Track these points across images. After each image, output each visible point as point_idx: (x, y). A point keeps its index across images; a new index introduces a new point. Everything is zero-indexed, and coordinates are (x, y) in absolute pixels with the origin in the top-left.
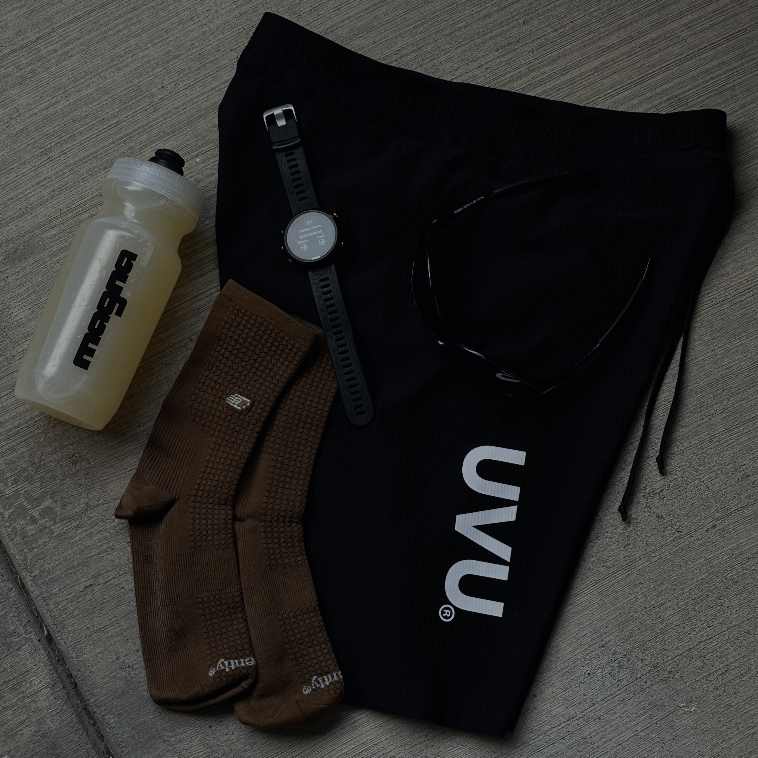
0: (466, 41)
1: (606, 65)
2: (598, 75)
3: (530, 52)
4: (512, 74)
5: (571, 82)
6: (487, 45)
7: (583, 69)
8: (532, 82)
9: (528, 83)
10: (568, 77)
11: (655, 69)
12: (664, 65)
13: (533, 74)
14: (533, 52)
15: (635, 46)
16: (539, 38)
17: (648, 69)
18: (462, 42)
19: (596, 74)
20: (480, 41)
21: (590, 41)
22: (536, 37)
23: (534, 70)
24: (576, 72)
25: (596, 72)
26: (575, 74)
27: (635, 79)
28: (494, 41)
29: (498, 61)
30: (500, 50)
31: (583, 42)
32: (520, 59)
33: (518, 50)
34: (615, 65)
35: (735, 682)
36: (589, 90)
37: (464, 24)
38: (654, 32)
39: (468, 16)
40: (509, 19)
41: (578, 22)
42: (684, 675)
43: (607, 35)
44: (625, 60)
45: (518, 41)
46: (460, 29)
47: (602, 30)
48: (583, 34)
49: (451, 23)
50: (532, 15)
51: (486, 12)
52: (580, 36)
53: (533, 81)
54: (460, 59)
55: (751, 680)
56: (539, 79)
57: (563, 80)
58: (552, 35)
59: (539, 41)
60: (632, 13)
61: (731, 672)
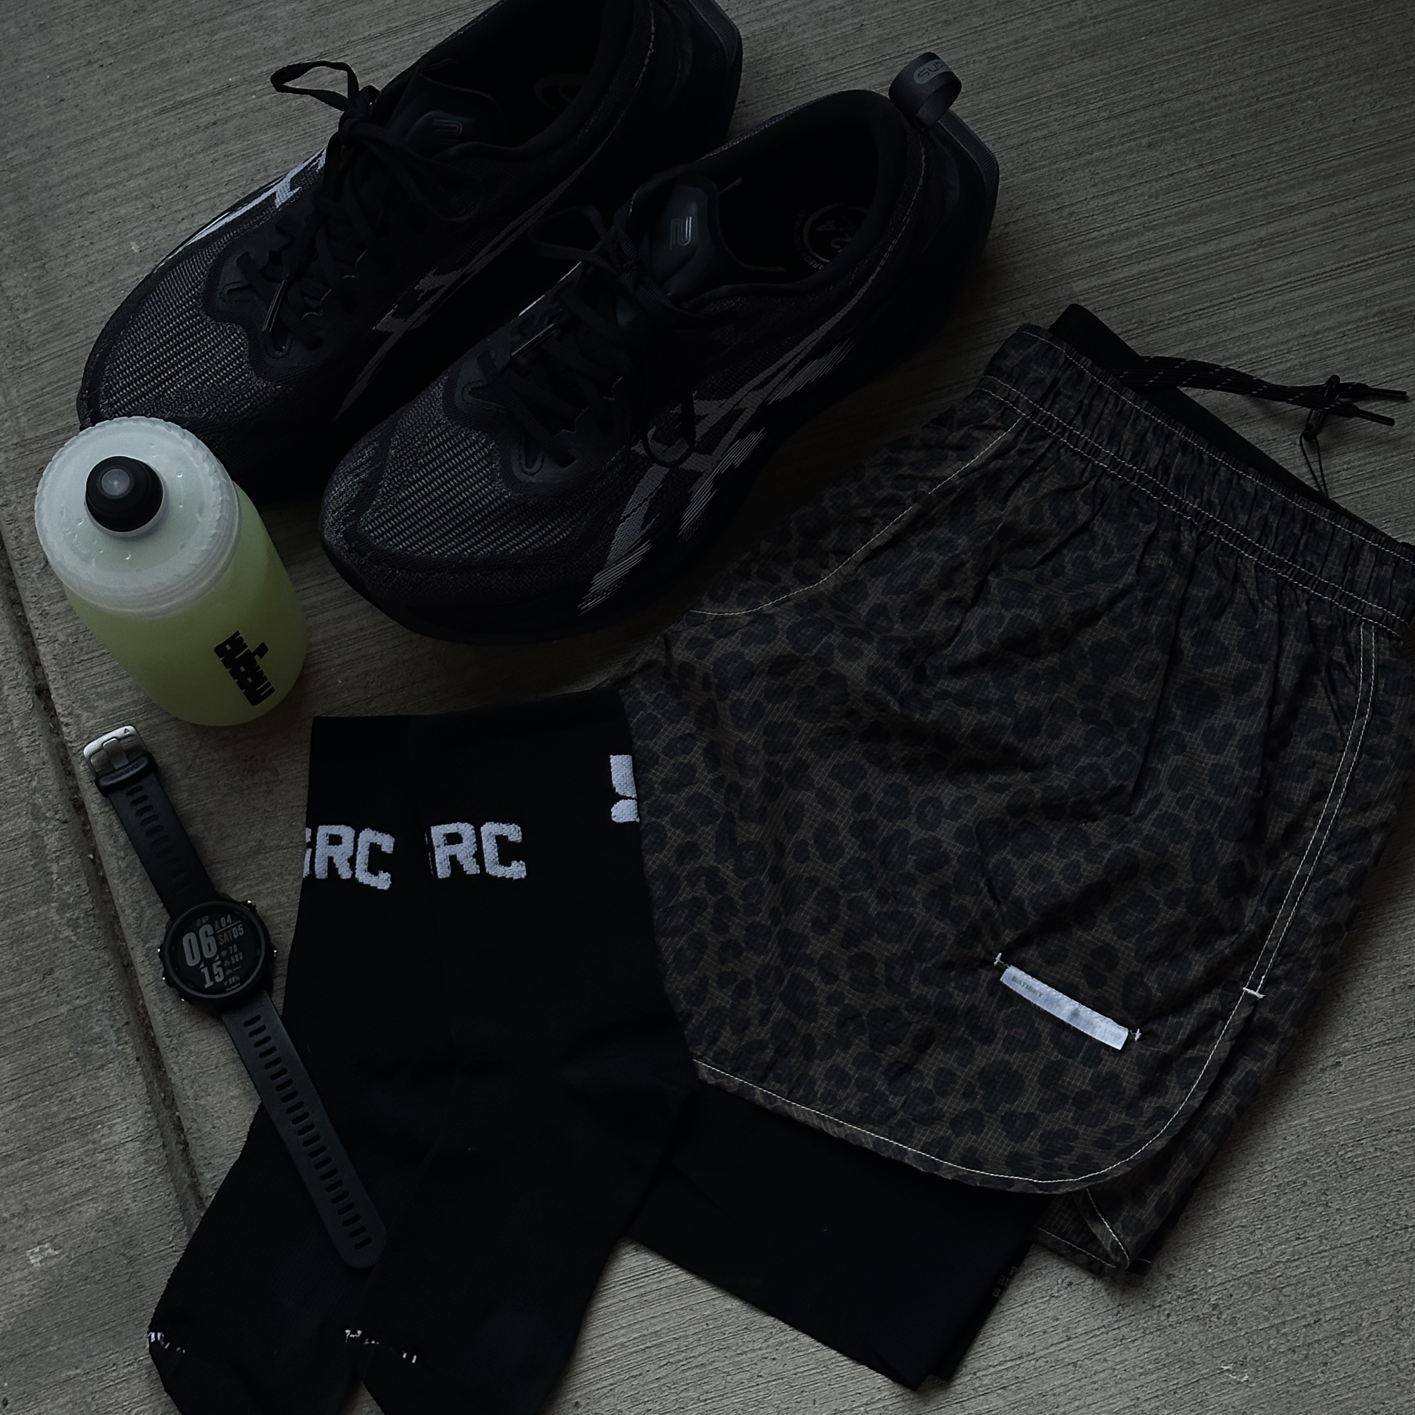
0: (1043, 163)
1: (1281, 238)
2: (1263, 253)
3: (1150, 197)
4: (1113, 229)
5: (1214, 258)
6: (1080, 174)
7: (1240, 239)
8: (1145, 248)
9: (1139, 249)
10: (1210, 249)
11: (1366, 257)
12: (1382, 252)
13: (1150, 235)
14: (1157, 198)
15: (1336, 212)
16: (1172, 175)
17: (1353, 255)
18: (1036, 162)
19: (1261, 250)
20: (1066, 164)
21: (1261, 193)
22: (1166, 173)
23: (1153, 228)
24: (1227, 242)
25: (1261, 246)
26: (1223, 246)
27: (1327, 269)
28: (1092, 169)
29: (1093, 204)
30: (1100, 186)
31: (1246, 193)
32: (1132, 205)
33: (1132, 190)
34: (1297, 240)
35: (1329, 1345)
36: (1243, 276)
37: (1045, 132)
38: (1376, 194)
39: (1056, 120)
40: (1124, 135)
41: (1244, 158)
42: (1238, 1316)
43: (1293, 186)
44: (1316, 234)
45: (1133, 175)
46: (1037, 139)
47: (1285, 177)
48: (1251, 178)
49: (1022, 128)
50: (1166, 134)
51: (1087, 118)
52: (1244, 180)
53: (1148, 247)
54: (1028, 191)
55: (1358, 1347)
56: (1159, 244)
57: (1201, 252)
58: (1194, 173)
59: (1171, 180)
60: (1342, 156)
61: (1325, 1325)
